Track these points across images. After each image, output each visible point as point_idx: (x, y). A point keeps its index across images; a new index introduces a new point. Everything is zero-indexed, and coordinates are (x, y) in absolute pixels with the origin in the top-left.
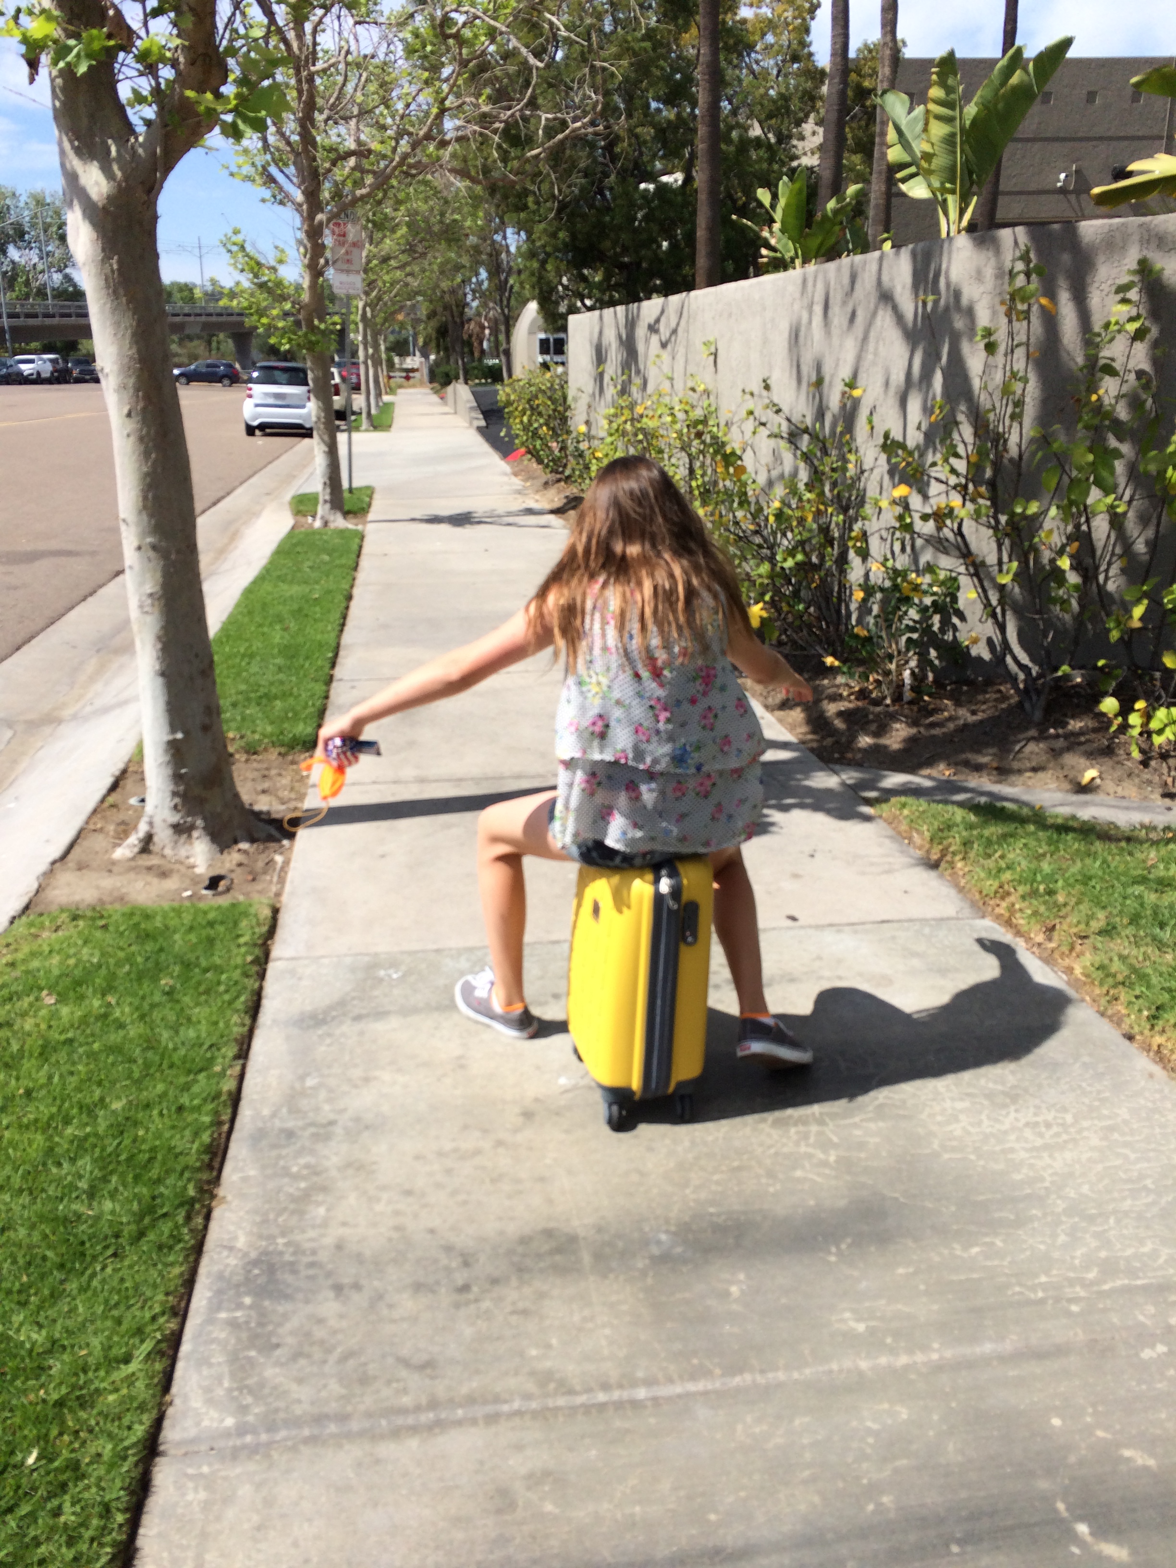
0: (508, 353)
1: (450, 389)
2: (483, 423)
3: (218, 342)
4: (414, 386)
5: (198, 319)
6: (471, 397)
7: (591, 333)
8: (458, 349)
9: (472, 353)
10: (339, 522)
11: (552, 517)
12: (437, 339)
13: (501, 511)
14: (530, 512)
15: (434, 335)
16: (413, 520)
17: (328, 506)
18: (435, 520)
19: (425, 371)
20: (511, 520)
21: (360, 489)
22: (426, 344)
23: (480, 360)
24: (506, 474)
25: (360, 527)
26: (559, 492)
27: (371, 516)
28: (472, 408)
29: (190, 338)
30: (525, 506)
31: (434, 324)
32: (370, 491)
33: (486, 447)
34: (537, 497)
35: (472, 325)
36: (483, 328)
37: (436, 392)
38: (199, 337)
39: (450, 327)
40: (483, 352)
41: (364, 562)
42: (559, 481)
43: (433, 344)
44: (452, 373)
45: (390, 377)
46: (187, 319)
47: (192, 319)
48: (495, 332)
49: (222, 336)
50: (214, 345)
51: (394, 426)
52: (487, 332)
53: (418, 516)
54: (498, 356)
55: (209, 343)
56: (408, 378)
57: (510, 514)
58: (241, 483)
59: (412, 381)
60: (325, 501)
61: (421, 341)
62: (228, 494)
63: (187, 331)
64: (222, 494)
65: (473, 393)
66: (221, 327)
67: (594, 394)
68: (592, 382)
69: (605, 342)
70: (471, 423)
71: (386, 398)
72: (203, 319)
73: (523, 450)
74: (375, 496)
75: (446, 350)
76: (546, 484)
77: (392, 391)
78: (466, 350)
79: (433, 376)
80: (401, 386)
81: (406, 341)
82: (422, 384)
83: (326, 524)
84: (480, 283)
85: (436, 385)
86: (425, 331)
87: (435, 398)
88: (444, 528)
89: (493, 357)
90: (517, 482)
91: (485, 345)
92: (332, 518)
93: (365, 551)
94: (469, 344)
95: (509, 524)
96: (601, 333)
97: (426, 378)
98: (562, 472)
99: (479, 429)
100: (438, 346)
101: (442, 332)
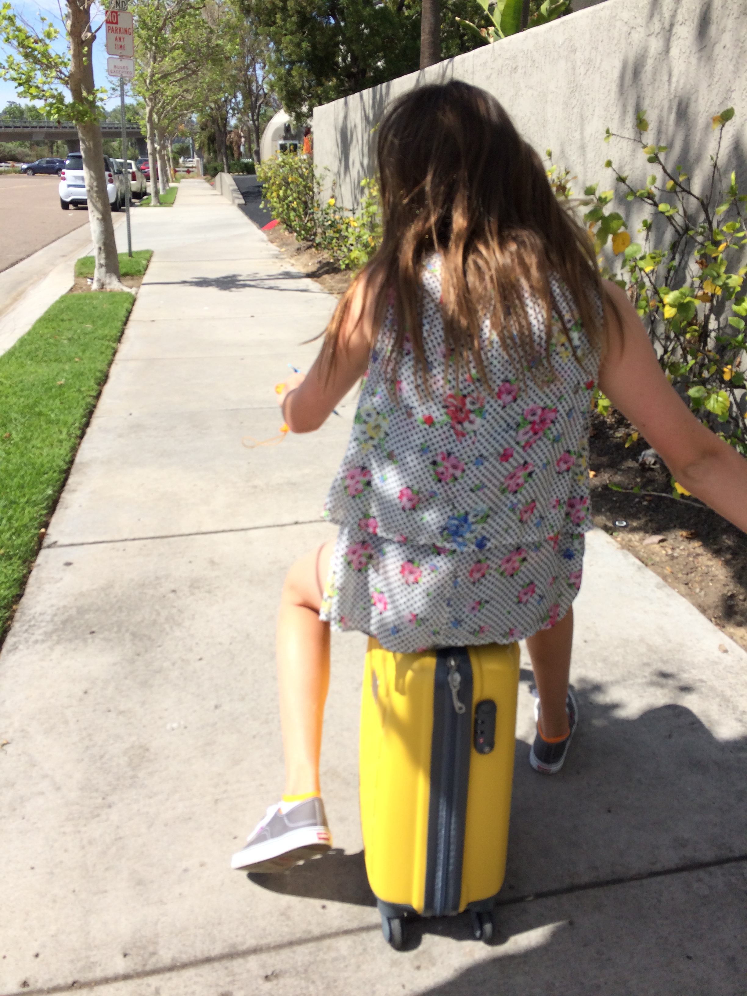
0: (258, 153)
1: (218, 177)
2: (242, 201)
3: (57, 147)
4: (193, 177)
5: (42, 130)
6: (233, 182)
7: (336, 119)
8: (223, 151)
9: (233, 155)
10: (114, 284)
11: (308, 281)
12: (209, 144)
13: (262, 274)
14: (288, 275)
15: (206, 142)
16: (184, 282)
17: (103, 270)
18: (203, 283)
19: (201, 167)
20: (272, 283)
21: (138, 253)
22: (201, 148)
23: (239, 159)
24: (263, 241)
25: (133, 291)
26: (312, 257)
27: (146, 279)
28: (234, 191)
29: (38, 144)
30: (283, 270)
31: (205, 134)
32: (148, 255)
33: (245, 219)
34: (293, 261)
35: (232, 135)
36: (240, 137)
37: (208, 181)
38: (45, 144)
39: (217, 135)
40: (240, 154)
41: (130, 331)
42: (310, 247)
43: (206, 148)
44: (219, 168)
45: (176, 171)
46: (34, 130)
47: (38, 130)
48: (249, 141)
49: (60, 142)
50: (55, 148)
51: (176, 203)
52: (243, 140)
53: (189, 280)
54: (251, 156)
55: (51, 147)
56: (188, 172)
57: (271, 277)
58: (43, 247)
59: (191, 174)
60: (101, 265)
61: (197, 146)
62: (28, 256)
63: (35, 138)
64: (22, 256)
65: (235, 180)
66: (59, 136)
67: (339, 173)
68: (337, 162)
69: (350, 125)
70: (233, 202)
71: (171, 185)
72: (45, 130)
73: (279, 220)
74: (153, 259)
75: (215, 152)
76: (299, 249)
77: (177, 180)
78: (228, 152)
79: (206, 171)
80: (183, 177)
81: (188, 148)
82: (198, 176)
83: (102, 286)
84: (237, 104)
85: (209, 177)
86: (201, 138)
87: (207, 185)
88: (212, 291)
89: (247, 157)
90: (274, 248)
91: (242, 148)
92: (108, 281)
93: (133, 317)
94: (230, 148)
95: (271, 288)
96: (346, 117)
97: (201, 172)
98: (313, 240)
99: (240, 206)
100: (209, 149)
101: (212, 139)
